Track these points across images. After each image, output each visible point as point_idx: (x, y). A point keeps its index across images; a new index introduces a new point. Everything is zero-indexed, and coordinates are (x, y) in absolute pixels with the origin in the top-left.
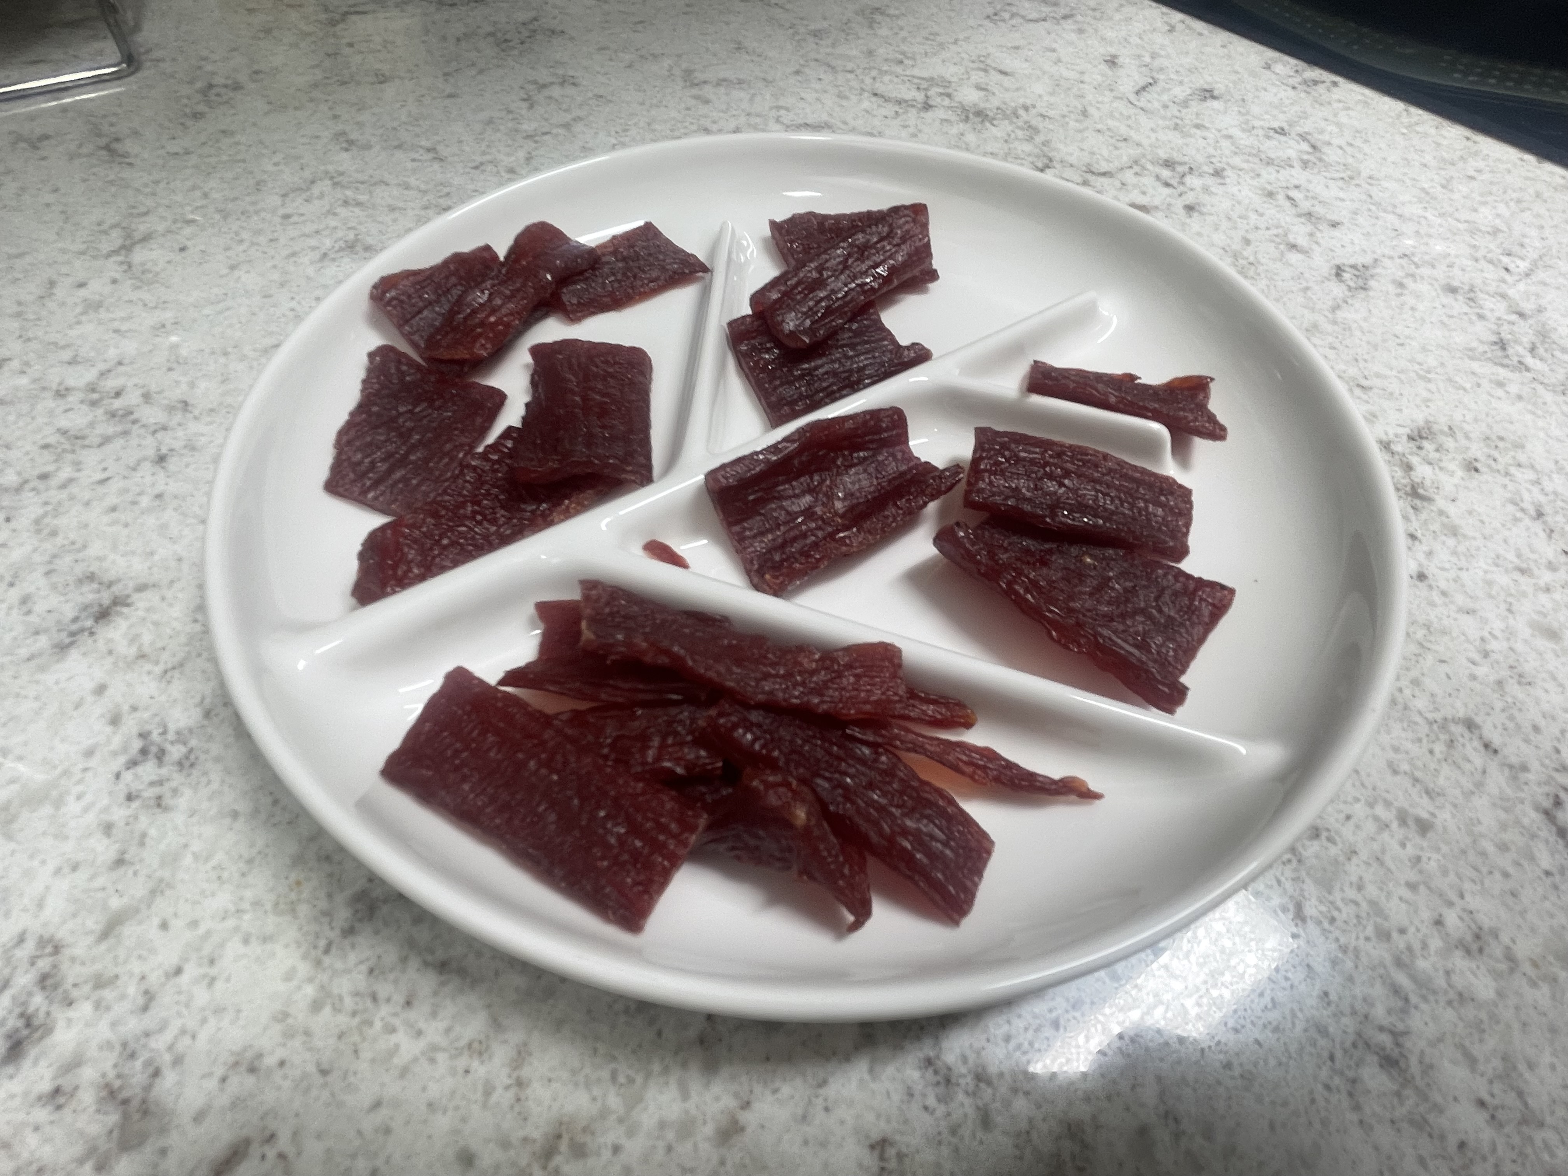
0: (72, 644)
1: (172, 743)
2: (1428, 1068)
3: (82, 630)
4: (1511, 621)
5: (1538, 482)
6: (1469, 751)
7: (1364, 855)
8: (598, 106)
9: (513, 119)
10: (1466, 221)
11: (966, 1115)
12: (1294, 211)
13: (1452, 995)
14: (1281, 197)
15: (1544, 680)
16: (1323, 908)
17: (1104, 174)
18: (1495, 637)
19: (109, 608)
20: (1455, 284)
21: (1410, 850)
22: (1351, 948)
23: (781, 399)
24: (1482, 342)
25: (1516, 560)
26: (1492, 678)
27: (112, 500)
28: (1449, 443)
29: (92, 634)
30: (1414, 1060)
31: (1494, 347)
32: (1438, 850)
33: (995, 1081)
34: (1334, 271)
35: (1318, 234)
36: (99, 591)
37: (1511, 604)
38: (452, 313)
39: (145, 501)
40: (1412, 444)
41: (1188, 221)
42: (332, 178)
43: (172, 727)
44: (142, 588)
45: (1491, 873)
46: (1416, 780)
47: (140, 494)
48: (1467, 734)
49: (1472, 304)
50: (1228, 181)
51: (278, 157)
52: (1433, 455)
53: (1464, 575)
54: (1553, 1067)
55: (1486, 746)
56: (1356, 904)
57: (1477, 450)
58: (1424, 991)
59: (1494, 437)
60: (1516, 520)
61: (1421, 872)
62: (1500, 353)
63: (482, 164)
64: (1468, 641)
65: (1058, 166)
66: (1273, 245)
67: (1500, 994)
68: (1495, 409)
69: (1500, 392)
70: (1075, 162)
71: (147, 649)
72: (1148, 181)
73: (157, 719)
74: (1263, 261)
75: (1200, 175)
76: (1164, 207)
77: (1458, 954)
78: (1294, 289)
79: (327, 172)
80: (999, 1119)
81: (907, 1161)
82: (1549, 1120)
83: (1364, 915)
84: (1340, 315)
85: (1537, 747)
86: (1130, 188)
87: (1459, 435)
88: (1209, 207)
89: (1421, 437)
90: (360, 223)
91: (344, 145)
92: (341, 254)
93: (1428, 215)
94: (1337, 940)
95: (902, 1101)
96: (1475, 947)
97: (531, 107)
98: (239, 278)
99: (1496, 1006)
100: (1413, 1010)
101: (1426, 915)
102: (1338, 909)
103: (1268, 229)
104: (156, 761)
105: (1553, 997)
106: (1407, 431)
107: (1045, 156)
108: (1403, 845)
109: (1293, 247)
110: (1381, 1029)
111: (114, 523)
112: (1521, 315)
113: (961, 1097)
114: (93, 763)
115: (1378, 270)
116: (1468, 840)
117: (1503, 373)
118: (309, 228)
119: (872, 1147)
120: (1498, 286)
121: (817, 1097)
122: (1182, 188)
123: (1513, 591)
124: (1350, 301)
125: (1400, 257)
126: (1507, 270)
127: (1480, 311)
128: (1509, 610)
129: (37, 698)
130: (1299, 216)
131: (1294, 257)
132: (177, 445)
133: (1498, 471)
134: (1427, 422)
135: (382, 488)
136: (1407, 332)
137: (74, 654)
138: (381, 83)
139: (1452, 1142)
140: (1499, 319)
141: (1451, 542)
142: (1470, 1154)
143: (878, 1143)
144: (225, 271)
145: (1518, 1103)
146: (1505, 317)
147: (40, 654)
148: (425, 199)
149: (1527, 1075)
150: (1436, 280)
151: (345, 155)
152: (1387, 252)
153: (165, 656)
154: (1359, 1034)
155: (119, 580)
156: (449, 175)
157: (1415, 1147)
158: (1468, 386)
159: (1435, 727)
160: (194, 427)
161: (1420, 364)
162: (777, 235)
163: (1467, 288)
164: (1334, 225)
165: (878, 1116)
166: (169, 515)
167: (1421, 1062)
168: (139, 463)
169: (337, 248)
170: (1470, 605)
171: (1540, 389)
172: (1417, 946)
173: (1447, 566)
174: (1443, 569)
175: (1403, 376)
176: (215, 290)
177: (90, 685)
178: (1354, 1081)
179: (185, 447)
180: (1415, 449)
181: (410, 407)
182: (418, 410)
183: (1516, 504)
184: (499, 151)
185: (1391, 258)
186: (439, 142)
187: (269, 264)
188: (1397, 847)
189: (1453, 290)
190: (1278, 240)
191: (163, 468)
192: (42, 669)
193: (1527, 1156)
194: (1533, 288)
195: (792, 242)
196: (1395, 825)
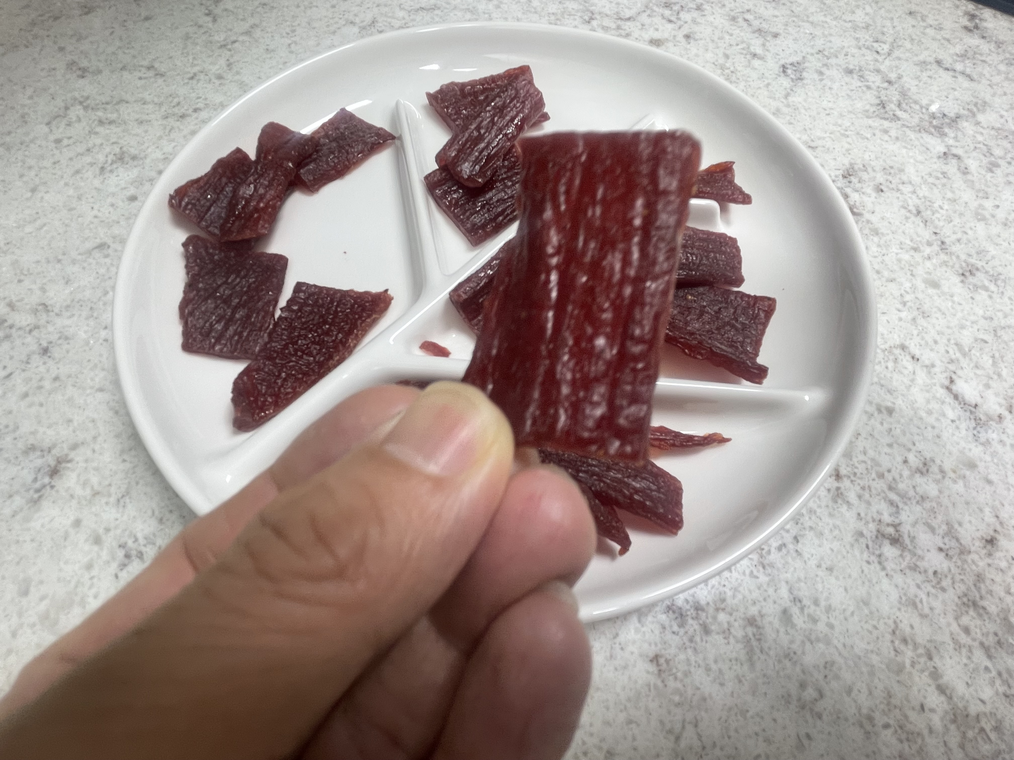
0: (40, 497)
1: (145, 546)
2: (913, 539)
3: (44, 486)
4: (914, 282)
5: (914, 192)
6: (905, 362)
7: (864, 435)
8: (266, 13)
9: (205, 33)
10: (850, 21)
11: (695, 630)
12: (750, 30)
13: (918, 498)
14: (740, 20)
15: (935, 312)
16: (849, 469)
17: (629, 19)
18: (907, 293)
19: (56, 466)
20: (851, 67)
21: (886, 425)
22: (867, 487)
23: (474, 225)
24: (871, 105)
25: (911, 244)
26: (910, 317)
27: (21, 388)
28: (865, 176)
29: (52, 487)
30: (906, 537)
31: (879, 107)
32: (899, 422)
33: (705, 607)
34: (781, 69)
35: (767, 44)
36: (43, 456)
37: (912, 271)
38: (232, 206)
39: (47, 384)
40: (845, 181)
41: (688, 46)
42: (81, 103)
43: (140, 535)
44: (74, 447)
45: (926, 428)
46: (882, 386)
47: (41, 379)
48: (903, 353)
49: (862, 79)
50: (706, 13)
51: (29, 92)
52: (858, 185)
53: (885, 258)
54: (970, 522)
55: (913, 358)
56: (865, 462)
57: (880, 178)
58: (905, 500)
59: (887, 167)
60: (907, 218)
61: (893, 436)
62: (882, 111)
63: (195, 74)
64: (894, 298)
65: (598, 17)
66: (742, 56)
67: (940, 492)
68: (886, 149)
69: (886, 137)
70: (608, 12)
71: (96, 487)
72: (657, 20)
73: (127, 533)
74: (739, 68)
75: (689, 11)
76: (671, 38)
77: (917, 475)
78: (761, 85)
79: (75, 99)
80: (713, 627)
81: (671, 663)
82: (973, 549)
83: (869, 467)
84: (790, 99)
85: (938, 352)
86: (647, 27)
87: (870, 170)
88: (698, 34)
89: (850, 175)
90: (119, 138)
91: (79, 73)
92: (115, 166)
93: (828, 20)
94: (859, 484)
95: (661, 633)
96: (924, 470)
97: (215, 20)
98: (42, 198)
99: (939, 497)
100: (901, 511)
101: (899, 459)
102: (856, 468)
103: (737, 45)
104: (138, 560)
105: (965, 486)
106: (841, 172)
107: (588, 10)
108: (882, 424)
109: (755, 55)
110: (888, 525)
111: (30, 405)
112: (890, 82)
113: (690, 621)
114: (94, 572)
115: (807, 64)
116: (912, 413)
117: (886, 124)
118: (81, 148)
119: (651, 661)
120: (874, 65)
121: (615, 644)
122: (680, 23)
123: (912, 263)
124: (794, 89)
125: (817, 54)
126: (878, 52)
127: (868, 84)
128: (912, 275)
129: (32, 540)
130: (754, 32)
131: (756, 63)
132: (54, 337)
133: (893, 189)
134: (851, 164)
135: (223, 342)
136: (830, 105)
137: (45, 503)
138: (87, 14)
139: (930, 572)
140: (879, 87)
141: (876, 239)
142: (940, 576)
143: (654, 658)
144: (29, 194)
145: (957, 545)
146: (881, 85)
147: (21, 510)
148: (163, 109)
149: (959, 529)
150: (840, 66)
151: (81, 82)
152: (809, 50)
153: (113, 490)
154: (878, 531)
155: (54, 446)
156: (174, 87)
157: (913, 580)
158: (869, 136)
159: (886, 353)
160: (60, 322)
161: (840, 126)
162: (434, 103)
163: (857, 68)
164: (776, 36)
165: (650, 644)
166: (70, 391)
167: (909, 537)
168: (29, 356)
169: (110, 162)
170: (893, 276)
171: (907, 130)
172: (897, 477)
173: (876, 254)
174: (875, 257)
175: (832, 136)
176: (27, 212)
177: (68, 522)
178: (880, 556)
179: (60, 338)
180: (848, 184)
181: (224, 279)
182: (230, 280)
183: (905, 208)
184: (204, 62)
185: (812, 54)
186: (154, 60)
187: (62, 183)
188: (879, 426)
189: (850, 72)
190: (745, 52)
191: (50, 357)
192: (27, 519)
193: (965, 570)
194: (894, 63)
195: (447, 108)
196: (876, 414)
